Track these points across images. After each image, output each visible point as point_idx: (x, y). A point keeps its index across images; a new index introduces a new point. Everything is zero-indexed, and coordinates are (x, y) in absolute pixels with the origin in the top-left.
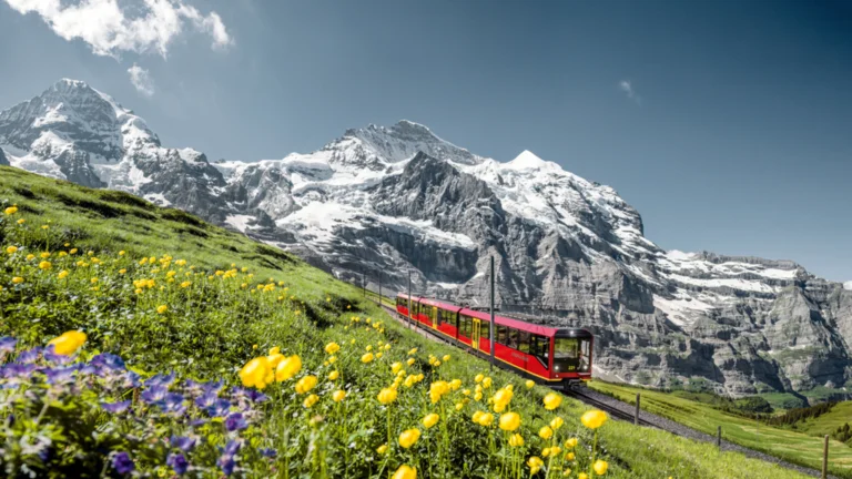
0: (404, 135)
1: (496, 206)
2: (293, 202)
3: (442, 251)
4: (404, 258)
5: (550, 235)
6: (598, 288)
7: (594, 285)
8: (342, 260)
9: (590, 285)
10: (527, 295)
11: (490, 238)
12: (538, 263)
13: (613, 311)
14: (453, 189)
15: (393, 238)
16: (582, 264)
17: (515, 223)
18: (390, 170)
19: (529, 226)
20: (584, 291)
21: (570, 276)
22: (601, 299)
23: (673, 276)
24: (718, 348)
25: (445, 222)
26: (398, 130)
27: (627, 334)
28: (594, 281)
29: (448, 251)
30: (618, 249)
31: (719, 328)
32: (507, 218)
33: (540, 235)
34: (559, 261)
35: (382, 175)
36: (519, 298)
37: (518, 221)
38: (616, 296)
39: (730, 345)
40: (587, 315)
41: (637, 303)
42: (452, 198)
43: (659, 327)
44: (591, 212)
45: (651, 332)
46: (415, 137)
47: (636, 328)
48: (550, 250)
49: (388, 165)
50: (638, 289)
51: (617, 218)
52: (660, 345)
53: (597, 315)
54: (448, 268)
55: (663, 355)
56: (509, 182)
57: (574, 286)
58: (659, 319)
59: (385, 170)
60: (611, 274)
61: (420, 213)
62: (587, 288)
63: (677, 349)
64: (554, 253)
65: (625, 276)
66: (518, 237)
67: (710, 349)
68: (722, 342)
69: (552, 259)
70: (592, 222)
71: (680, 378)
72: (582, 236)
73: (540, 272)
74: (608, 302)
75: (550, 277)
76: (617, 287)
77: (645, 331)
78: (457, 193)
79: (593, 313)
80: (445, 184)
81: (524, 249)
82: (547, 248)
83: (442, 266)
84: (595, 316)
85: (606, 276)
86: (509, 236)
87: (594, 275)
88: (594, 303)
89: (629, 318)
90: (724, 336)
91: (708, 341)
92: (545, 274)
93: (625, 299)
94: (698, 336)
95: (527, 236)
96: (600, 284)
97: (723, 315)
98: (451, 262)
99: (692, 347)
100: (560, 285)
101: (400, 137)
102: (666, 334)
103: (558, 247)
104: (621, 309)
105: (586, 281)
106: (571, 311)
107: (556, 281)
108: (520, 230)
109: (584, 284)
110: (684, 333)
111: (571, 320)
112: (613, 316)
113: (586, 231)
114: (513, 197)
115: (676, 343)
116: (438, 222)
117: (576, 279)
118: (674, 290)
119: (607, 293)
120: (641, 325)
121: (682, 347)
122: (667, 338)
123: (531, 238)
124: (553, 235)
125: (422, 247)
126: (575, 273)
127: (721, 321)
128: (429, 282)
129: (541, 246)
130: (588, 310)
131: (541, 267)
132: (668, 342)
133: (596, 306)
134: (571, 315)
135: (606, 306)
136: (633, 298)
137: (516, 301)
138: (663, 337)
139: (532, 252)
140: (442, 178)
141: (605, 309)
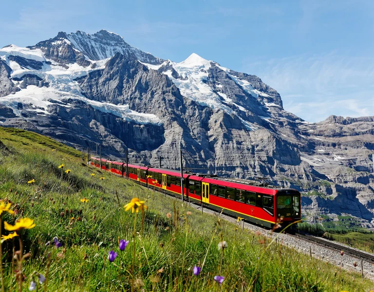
0: (104, 41)
1: (177, 93)
2: (13, 85)
3: (137, 126)
4: (108, 131)
5: (217, 112)
6: (256, 149)
7: (253, 147)
8: (58, 133)
9: (250, 147)
10: (203, 157)
11: (173, 116)
12: (210, 133)
13: (270, 165)
14: (143, 81)
15: (99, 116)
16: (243, 132)
17: (191, 104)
18: (94, 66)
19: (202, 107)
20: (246, 151)
21: (234, 142)
22: (259, 157)
23: (311, 137)
24: (360, 190)
25: (139, 105)
26: (99, 37)
27: (282, 182)
28: (253, 144)
29: (142, 126)
30: (267, 119)
31: (358, 175)
32: (184, 102)
33: (210, 113)
34: (225, 130)
35: (89, 69)
36: (198, 159)
37: (193, 103)
38: (271, 154)
39: (370, 188)
40: (251, 169)
41: (288, 158)
42: (143, 88)
43: (307, 176)
44: (244, 95)
45: (301, 180)
46: (113, 43)
47: (290, 178)
48: (218, 123)
49: (93, 62)
50: (288, 148)
51: (262, 98)
52: (310, 189)
53: (258, 169)
54: (143, 138)
55: (313, 198)
56: (184, 76)
57: (238, 149)
58: (306, 169)
59: (91, 66)
60: (265, 138)
61: (120, 98)
62: (248, 149)
63: (325, 193)
64: (221, 126)
65: (276, 139)
66: (194, 114)
67: (353, 192)
68: (362, 186)
69: (220, 129)
70: (245, 101)
71: (330, 216)
72: (240, 112)
73: (211, 139)
74: (265, 158)
75: (220, 142)
76: (271, 148)
77: (296, 179)
78: (147, 84)
79: (255, 167)
80: (138, 77)
81: (199, 123)
82: (216, 122)
83: (138, 137)
84: (256, 170)
85: (262, 140)
86: (187, 114)
87: (253, 140)
88: (254, 161)
89: (282, 170)
90: (364, 180)
91: (350, 185)
92: (216, 140)
93: (278, 156)
94: (340, 182)
95: (200, 114)
96: (257, 146)
97: (358, 164)
98: (145, 134)
99: (337, 191)
100: (227, 148)
101: (101, 42)
102: (314, 180)
103: (224, 120)
104: (275, 164)
105: (247, 144)
106: (237, 167)
107: (224, 145)
108: (195, 109)
109: (245, 146)
110: (328, 180)
111: (238, 174)
112: (270, 169)
113: (242, 109)
114: (187, 86)
115: (323, 189)
116: (133, 105)
117: (239, 143)
118: (314, 148)
119: (263, 153)
120: (292, 175)
121: (329, 191)
122: (315, 184)
123: (204, 115)
124: (220, 112)
125: (123, 123)
126: (238, 138)
127: (358, 169)
128: (129, 149)
129: (211, 120)
130: (251, 165)
131: (211, 136)
132: (317, 188)
133: (256, 163)
134: (238, 170)
135: (264, 162)
136: (284, 155)
137: (196, 161)
138: (312, 183)
139: (205, 126)
140: (135, 73)
141: (263, 164)
